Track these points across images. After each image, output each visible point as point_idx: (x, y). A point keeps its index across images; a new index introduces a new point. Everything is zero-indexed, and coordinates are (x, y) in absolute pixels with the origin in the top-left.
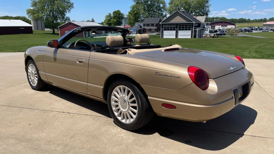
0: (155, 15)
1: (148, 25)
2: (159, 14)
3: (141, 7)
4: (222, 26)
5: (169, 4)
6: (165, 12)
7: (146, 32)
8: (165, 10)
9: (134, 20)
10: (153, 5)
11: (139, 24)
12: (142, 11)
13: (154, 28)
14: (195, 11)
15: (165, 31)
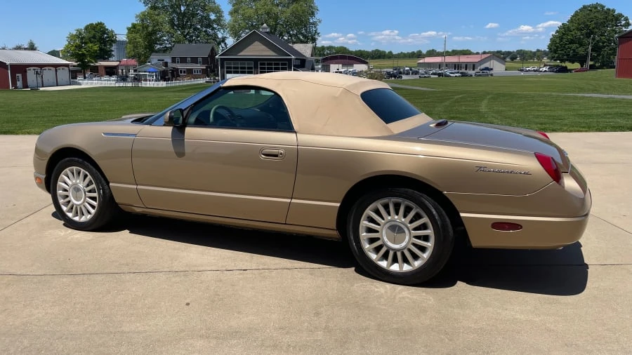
0: (198, 37)
1: (183, 60)
2: (208, 35)
3: (164, 18)
4: (344, 65)
5: (231, 13)
6: (222, 31)
7: (179, 76)
8: (223, 27)
9: (146, 48)
10: (194, 15)
11: (161, 57)
12: (167, 27)
13: (199, 67)
14: (288, 33)
15: (228, 75)
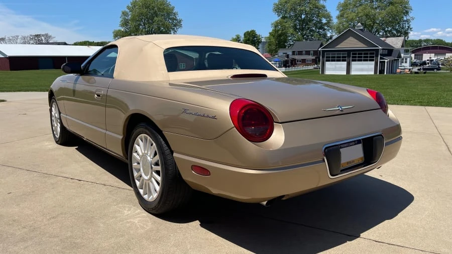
0: (312, 36)
1: (300, 53)
2: (320, 35)
3: (290, 24)
4: (436, 54)
5: (338, 17)
6: (330, 31)
7: (296, 64)
8: (331, 28)
9: (276, 46)
10: (311, 21)
11: (285, 51)
12: (291, 30)
13: (311, 57)
14: (384, 29)
15: (327, 63)
